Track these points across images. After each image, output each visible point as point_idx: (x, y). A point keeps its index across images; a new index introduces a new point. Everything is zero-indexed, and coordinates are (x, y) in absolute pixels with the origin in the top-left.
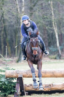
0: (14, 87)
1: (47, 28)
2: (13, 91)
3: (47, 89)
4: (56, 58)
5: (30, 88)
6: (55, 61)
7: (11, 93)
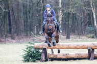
0: (41, 55)
2: (39, 58)
3: (64, 57)
4: (93, 37)
5: (52, 56)
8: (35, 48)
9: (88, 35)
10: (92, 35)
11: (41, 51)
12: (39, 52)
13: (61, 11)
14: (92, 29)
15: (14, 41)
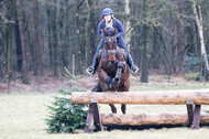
0: (85, 118)
2: (82, 124)
3: (135, 123)
4: (198, 79)
5: (110, 121)
6: (196, 84)
7: (80, 127)
8: (73, 104)
9: (187, 75)
10: (195, 75)
11: (86, 109)
13: (129, 23)
14: (195, 61)
15: (28, 87)
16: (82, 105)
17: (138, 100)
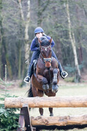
0: (17, 120)
1: (61, 40)
2: (15, 126)
3: (61, 124)
4: (73, 81)
5: (39, 122)
6: (73, 85)
7: (13, 129)
8: (6, 108)
11: (18, 112)
12: (14, 114)
13: (28, 45)
14: (71, 69)
16: (14, 109)
17: (63, 103)
